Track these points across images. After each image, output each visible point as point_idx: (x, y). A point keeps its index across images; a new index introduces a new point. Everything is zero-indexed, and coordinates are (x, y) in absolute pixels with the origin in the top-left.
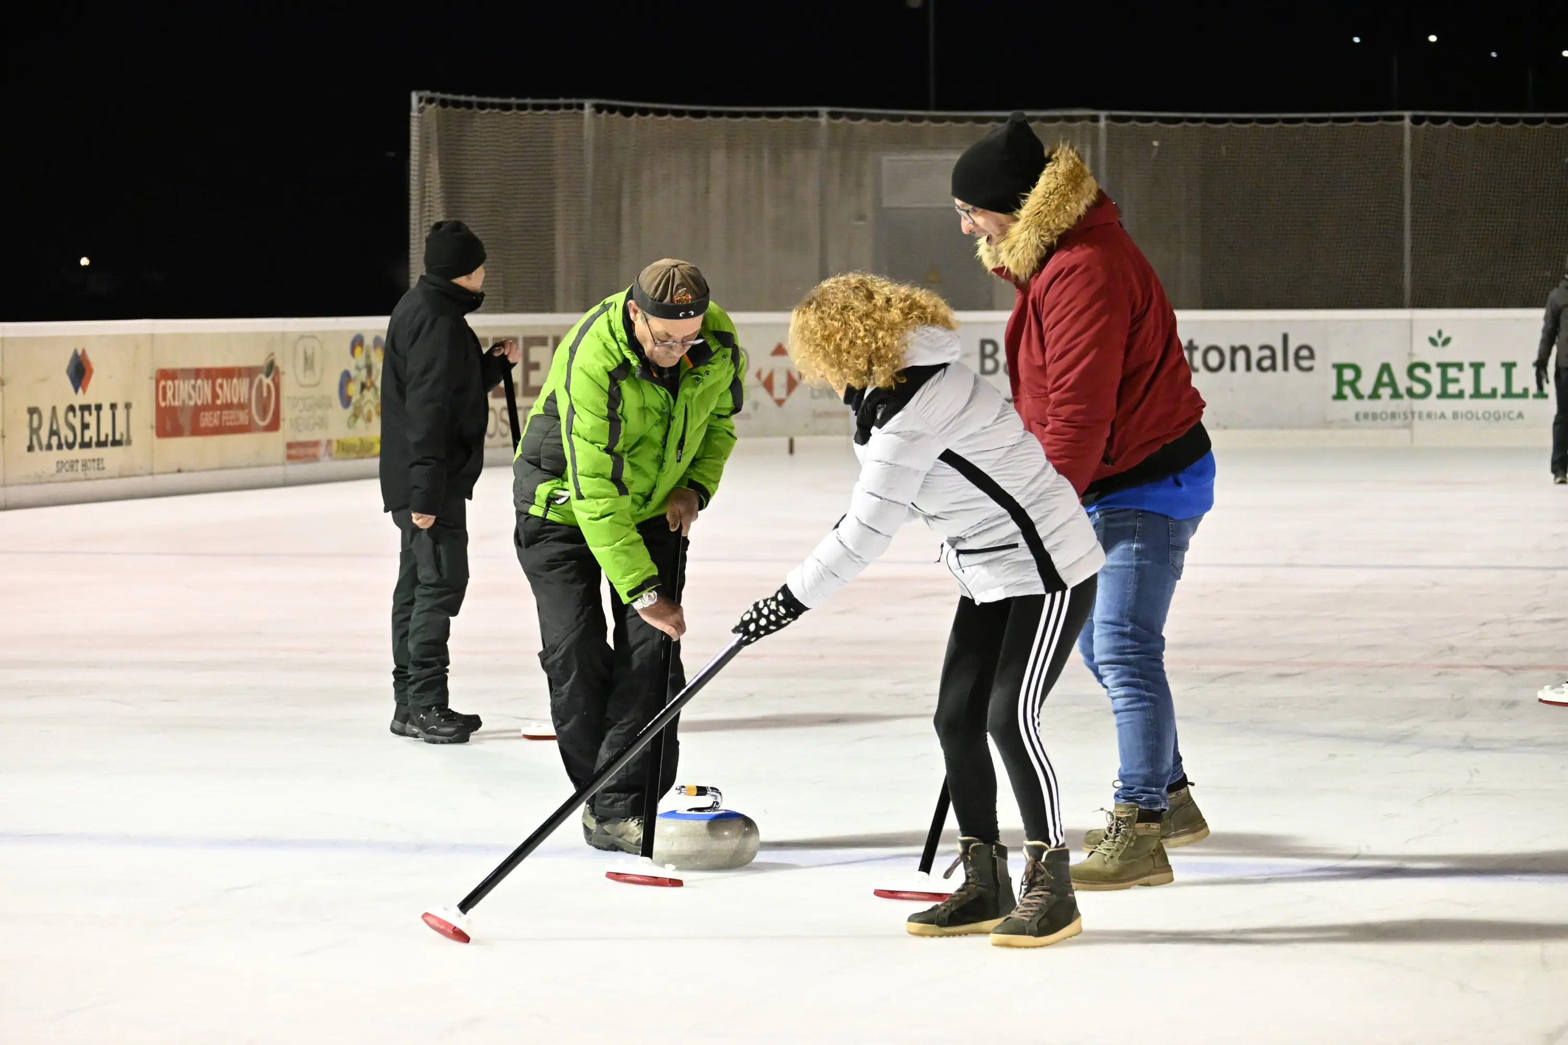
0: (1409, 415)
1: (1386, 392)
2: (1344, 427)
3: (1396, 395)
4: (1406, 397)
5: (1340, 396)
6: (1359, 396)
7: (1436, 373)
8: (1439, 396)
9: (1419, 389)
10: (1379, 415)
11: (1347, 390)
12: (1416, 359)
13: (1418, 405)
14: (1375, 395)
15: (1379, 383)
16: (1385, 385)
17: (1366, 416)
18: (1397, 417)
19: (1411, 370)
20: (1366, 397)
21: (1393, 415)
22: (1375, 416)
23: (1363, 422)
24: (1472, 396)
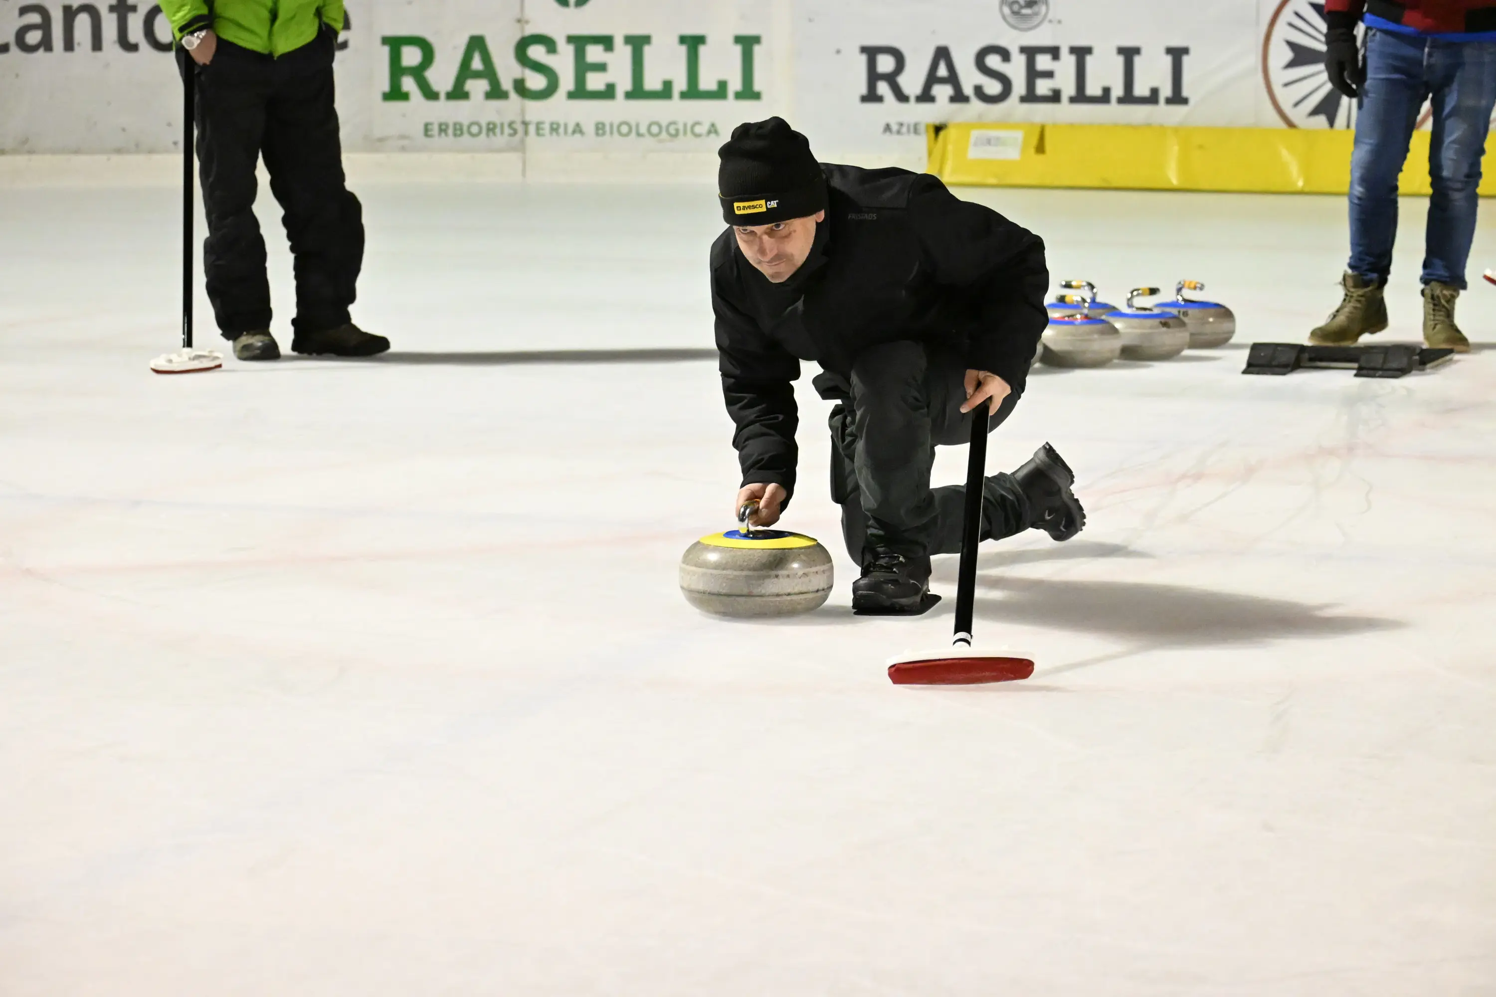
0: (520, 128)
1: (477, 87)
2: (403, 149)
3: (496, 93)
4: (513, 95)
5: (395, 94)
6: (430, 94)
7: (566, 52)
8: (571, 95)
9: (536, 82)
10: (465, 128)
11: (408, 84)
12: (530, 30)
13: (535, 110)
14: (458, 93)
15: (465, 72)
16: (477, 75)
17: (443, 129)
18: (498, 130)
19: (523, 45)
20: (442, 96)
21: (491, 128)
22: (459, 130)
23: (438, 140)
24: (629, 95)
